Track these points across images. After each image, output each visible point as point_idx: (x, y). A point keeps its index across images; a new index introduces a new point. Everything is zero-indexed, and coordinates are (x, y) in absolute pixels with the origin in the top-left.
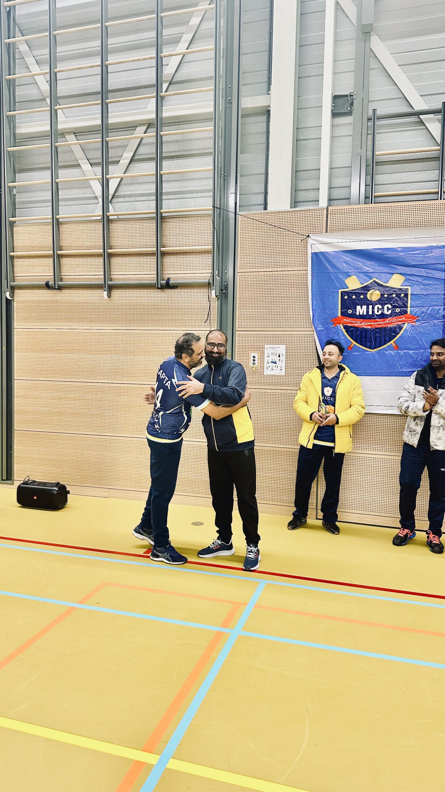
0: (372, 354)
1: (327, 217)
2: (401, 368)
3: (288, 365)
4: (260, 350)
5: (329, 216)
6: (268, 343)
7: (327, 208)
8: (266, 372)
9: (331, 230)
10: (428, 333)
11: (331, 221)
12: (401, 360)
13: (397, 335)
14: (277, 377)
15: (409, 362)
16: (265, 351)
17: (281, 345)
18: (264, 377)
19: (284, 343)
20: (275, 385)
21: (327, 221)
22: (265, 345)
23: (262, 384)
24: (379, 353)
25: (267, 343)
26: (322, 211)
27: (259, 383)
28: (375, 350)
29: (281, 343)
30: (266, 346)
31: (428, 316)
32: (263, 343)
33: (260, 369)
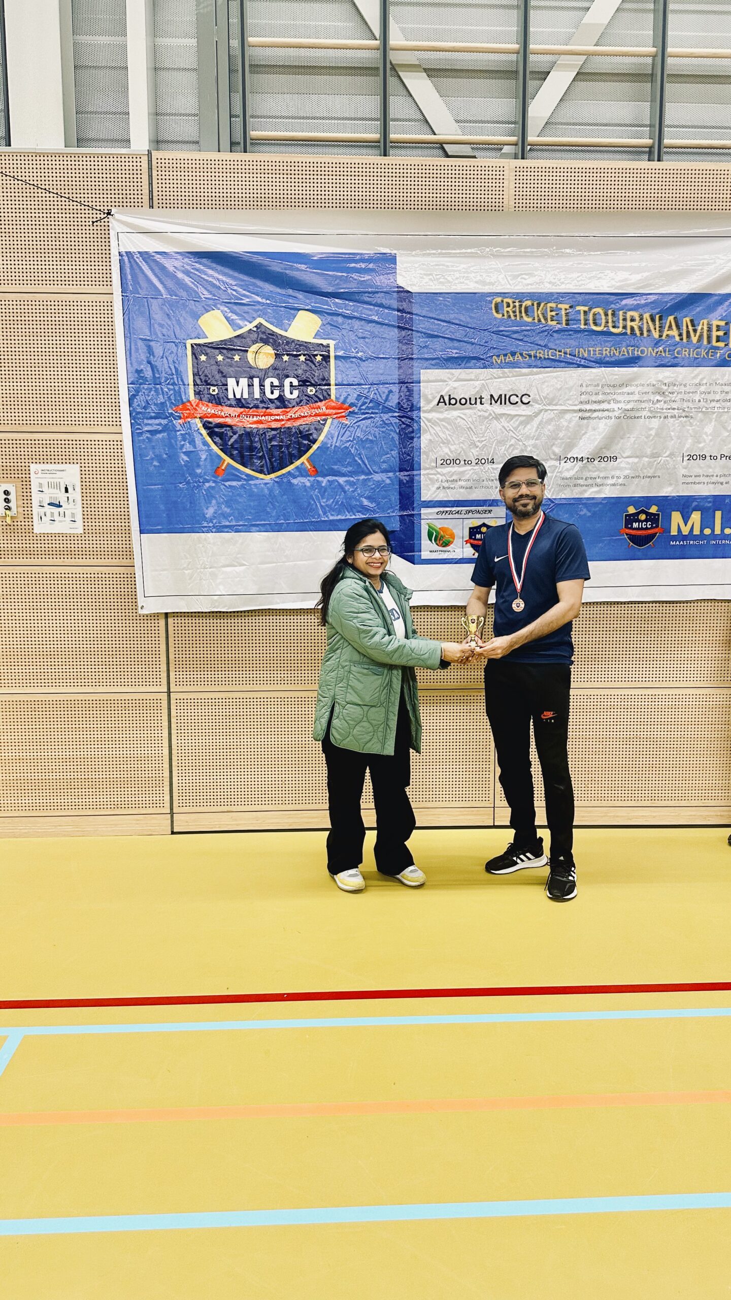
0: (266, 484)
1: (150, 176)
2: (325, 513)
3: (89, 509)
4: (20, 476)
5: (154, 173)
6: (38, 461)
7: (149, 154)
8: (39, 528)
9: (161, 205)
10: (371, 441)
11: (160, 185)
12: (323, 498)
13: (314, 443)
14: (65, 538)
15: (337, 502)
16: (32, 479)
17: (68, 465)
18: (35, 538)
19: (75, 461)
20: (62, 556)
21: (151, 184)
22: (31, 465)
23: (31, 554)
24: (279, 482)
25: (34, 461)
26: (138, 160)
27: (25, 552)
28: (273, 476)
29: (68, 461)
30: (33, 467)
31: (371, 405)
32: (27, 461)
33: (23, 520)
